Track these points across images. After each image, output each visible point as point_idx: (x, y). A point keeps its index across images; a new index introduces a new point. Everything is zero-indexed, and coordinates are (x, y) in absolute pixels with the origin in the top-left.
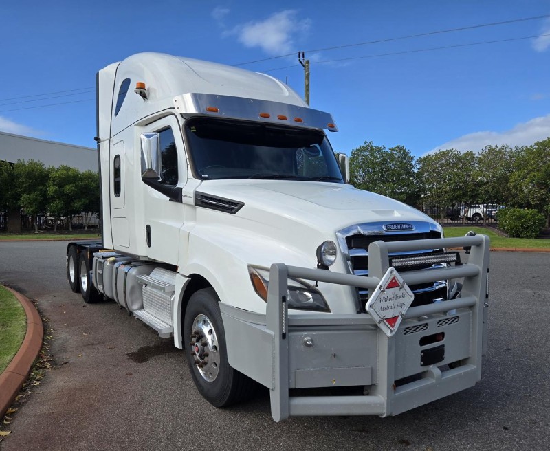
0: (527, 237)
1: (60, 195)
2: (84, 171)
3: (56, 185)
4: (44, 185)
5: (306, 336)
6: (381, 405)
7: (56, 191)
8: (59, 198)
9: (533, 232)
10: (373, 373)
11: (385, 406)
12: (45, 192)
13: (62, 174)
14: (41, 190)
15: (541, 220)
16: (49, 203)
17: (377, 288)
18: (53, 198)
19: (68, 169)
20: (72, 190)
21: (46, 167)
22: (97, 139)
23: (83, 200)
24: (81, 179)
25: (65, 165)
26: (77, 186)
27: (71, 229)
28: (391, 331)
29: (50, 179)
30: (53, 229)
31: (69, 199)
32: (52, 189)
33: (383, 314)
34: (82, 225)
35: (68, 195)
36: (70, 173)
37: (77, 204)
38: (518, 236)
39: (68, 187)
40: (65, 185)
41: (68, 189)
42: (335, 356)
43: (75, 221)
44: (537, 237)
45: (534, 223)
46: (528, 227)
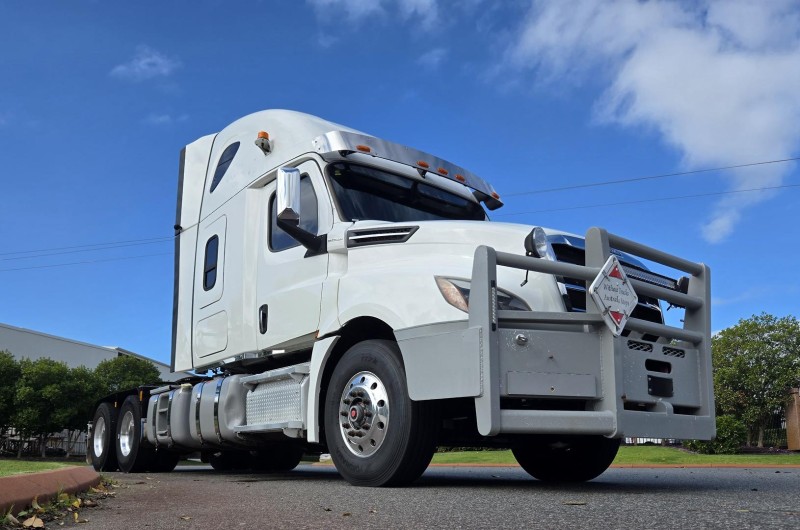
0: (725, 453)
1: (34, 400)
2: (75, 367)
3: (30, 385)
4: (12, 385)
5: (517, 333)
6: (611, 419)
7: (29, 394)
8: (32, 406)
9: (731, 446)
10: (598, 384)
11: (615, 420)
12: (12, 395)
13: (42, 369)
14: (6, 392)
15: (740, 430)
16: (16, 413)
17: (600, 273)
18: (23, 405)
19: (52, 364)
20: (54, 393)
21: (18, 359)
22: (178, 228)
23: (69, 410)
24: (69, 378)
25: (47, 358)
26: (63, 388)
27: (44, 456)
28: (617, 329)
29: (21, 376)
30: (17, 455)
31: (48, 407)
32: (23, 391)
33: (608, 303)
34: (61, 450)
35: (46, 401)
36: (54, 369)
37: (60, 415)
38: (712, 452)
39: (49, 389)
40: (44, 386)
41: (49, 391)
42: (551, 358)
43: (50, 445)
44: (737, 453)
45: (732, 433)
46: (724, 440)
